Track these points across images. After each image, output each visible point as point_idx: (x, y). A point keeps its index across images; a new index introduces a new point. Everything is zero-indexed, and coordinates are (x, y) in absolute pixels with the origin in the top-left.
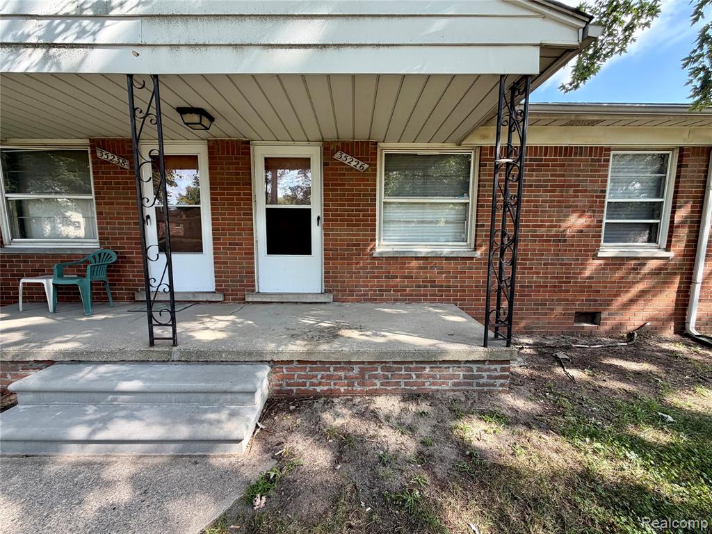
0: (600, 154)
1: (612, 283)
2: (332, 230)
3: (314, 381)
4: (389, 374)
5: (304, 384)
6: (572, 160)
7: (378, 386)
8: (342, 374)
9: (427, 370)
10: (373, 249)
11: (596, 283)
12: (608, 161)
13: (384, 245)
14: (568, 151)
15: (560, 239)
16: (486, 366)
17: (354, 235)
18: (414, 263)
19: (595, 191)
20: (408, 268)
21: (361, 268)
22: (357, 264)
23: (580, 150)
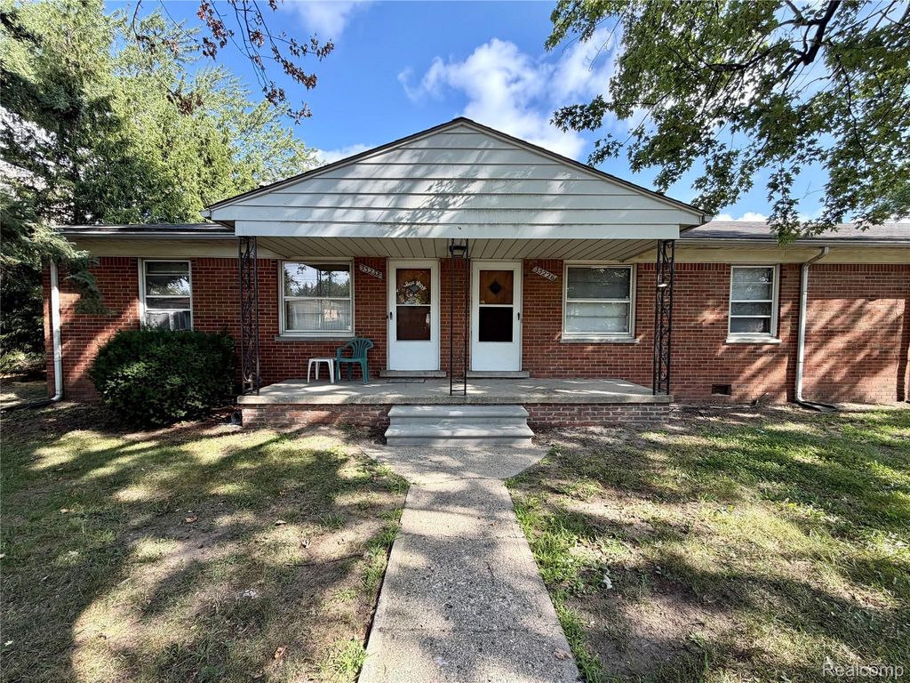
0: (724, 269)
1: (737, 362)
2: (529, 323)
3: (550, 417)
4: (596, 412)
5: (544, 419)
6: (704, 273)
7: (589, 421)
8: (568, 412)
9: (619, 410)
10: (560, 337)
11: (726, 362)
12: (730, 273)
13: (568, 334)
14: (700, 266)
15: (699, 329)
16: (655, 407)
17: (546, 327)
18: (590, 348)
19: (722, 295)
20: (586, 352)
21: (550, 352)
22: (548, 348)
23: (709, 266)
